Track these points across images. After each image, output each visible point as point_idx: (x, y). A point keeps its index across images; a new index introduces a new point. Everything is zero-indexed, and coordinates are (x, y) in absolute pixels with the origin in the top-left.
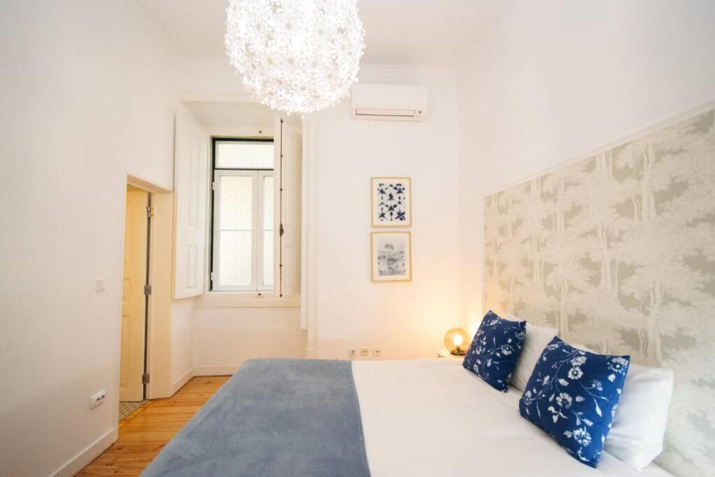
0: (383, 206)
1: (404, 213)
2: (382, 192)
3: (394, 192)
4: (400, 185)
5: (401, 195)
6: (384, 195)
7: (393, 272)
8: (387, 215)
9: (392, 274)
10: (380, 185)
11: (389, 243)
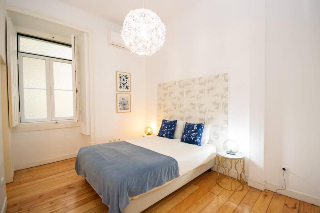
0: (121, 83)
1: (128, 87)
2: (120, 78)
3: (125, 78)
4: (127, 76)
5: (127, 79)
6: (121, 79)
7: (125, 109)
8: (122, 87)
9: (124, 110)
10: (120, 75)
11: (124, 98)
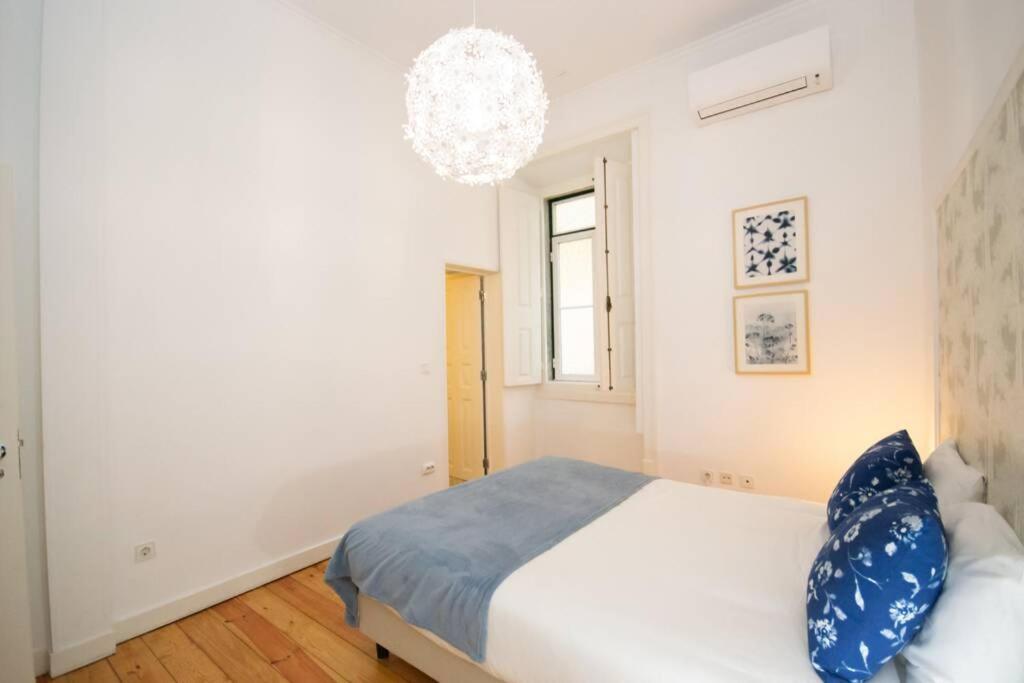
0: (753, 252)
1: (794, 260)
2: (752, 230)
3: (773, 227)
4: (786, 213)
5: (787, 230)
6: (755, 236)
7: (772, 358)
8: (762, 266)
9: (772, 362)
10: (748, 220)
11: (766, 312)
